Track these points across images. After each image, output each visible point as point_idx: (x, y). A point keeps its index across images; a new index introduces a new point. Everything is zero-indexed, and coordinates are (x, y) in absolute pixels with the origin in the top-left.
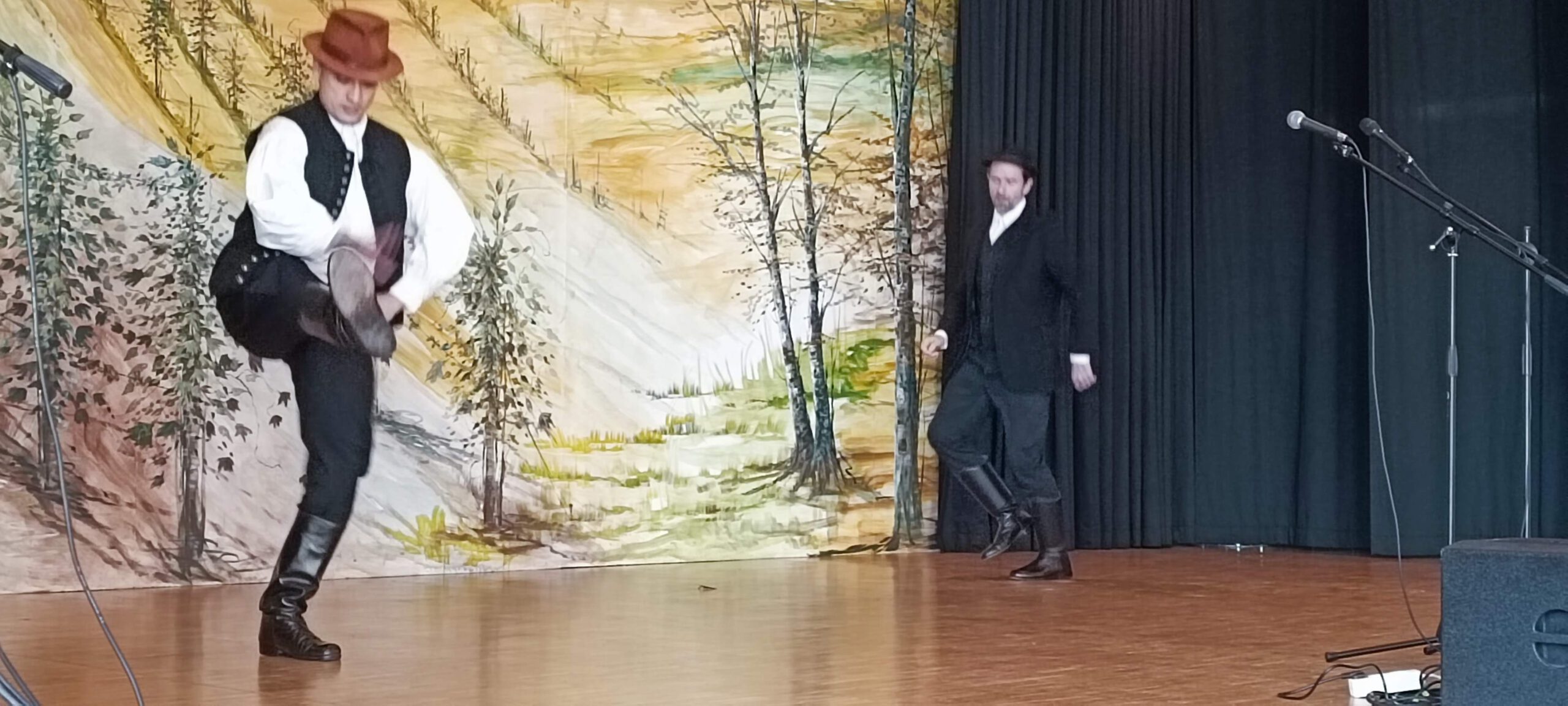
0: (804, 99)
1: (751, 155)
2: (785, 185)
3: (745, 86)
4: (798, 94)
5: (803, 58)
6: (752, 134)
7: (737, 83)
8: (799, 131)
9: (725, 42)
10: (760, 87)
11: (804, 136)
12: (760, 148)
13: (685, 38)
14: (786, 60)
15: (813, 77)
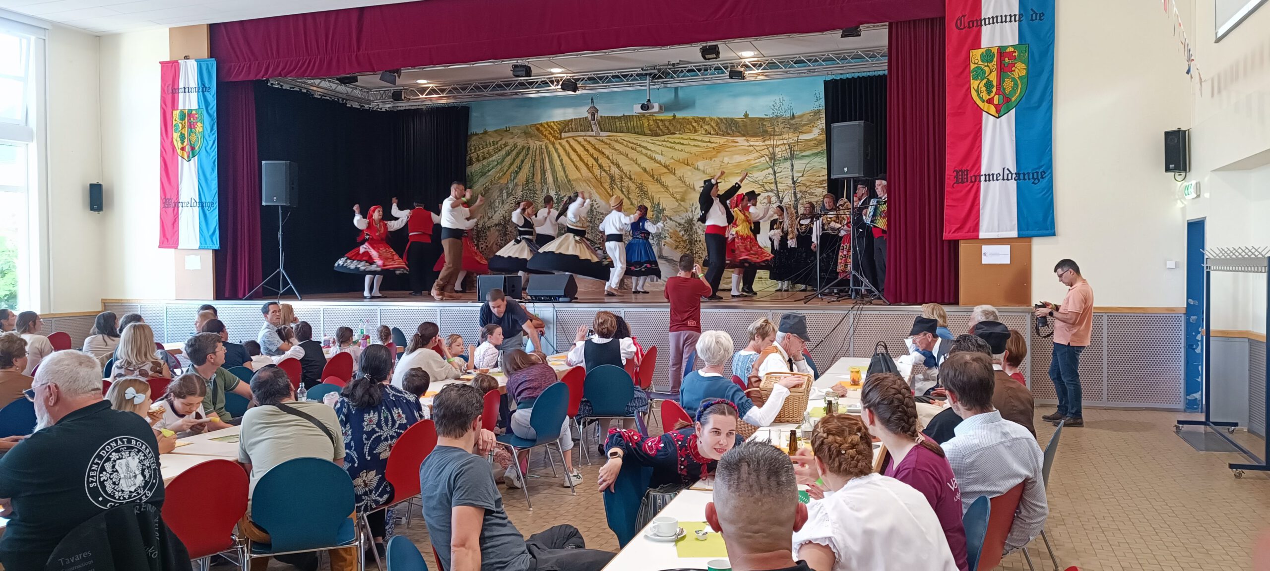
0: (793, 169)
1: (773, 187)
2: (786, 192)
3: (770, 169)
4: (790, 169)
5: (792, 157)
6: (773, 180)
7: (767, 169)
8: (791, 177)
9: (763, 158)
10: (776, 168)
11: (793, 179)
12: (776, 184)
13: (750, 160)
14: (786, 159)
15: (795, 162)
